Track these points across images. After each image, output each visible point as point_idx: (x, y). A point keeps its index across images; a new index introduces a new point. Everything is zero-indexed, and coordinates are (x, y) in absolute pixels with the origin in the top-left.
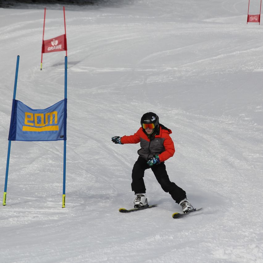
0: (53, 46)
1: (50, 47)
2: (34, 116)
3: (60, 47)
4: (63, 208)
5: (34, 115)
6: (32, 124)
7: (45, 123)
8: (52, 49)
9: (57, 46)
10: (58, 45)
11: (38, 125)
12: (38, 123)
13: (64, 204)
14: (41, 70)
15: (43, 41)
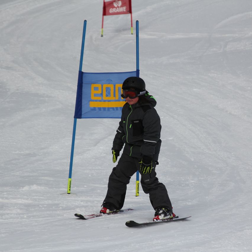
0: (116, 8)
1: (113, 8)
2: (102, 88)
3: (124, 9)
4: (136, 196)
5: (102, 86)
6: (100, 98)
7: (114, 96)
8: (115, 12)
9: (121, 8)
10: (122, 6)
11: (107, 98)
12: (107, 96)
13: (138, 192)
14: (102, 36)
15: (104, 3)
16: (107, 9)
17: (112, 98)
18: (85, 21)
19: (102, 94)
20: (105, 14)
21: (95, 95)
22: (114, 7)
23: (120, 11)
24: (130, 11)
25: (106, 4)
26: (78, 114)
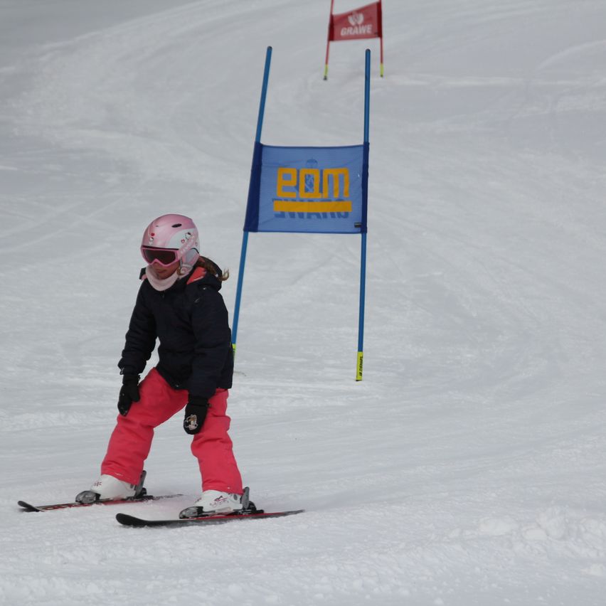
0: (353, 27)
1: (347, 27)
2: (298, 175)
3: (368, 29)
4: (357, 381)
5: (298, 172)
6: (293, 195)
7: (321, 190)
8: (351, 33)
9: (363, 27)
10: (364, 24)
11: (307, 196)
12: (306, 190)
13: (361, 374)
14: (325, 79)
15: (332, 17)
16: (336, 28)
17: (315, 194)
18: (270, 49)
19: (297, 187)
20: (332, 37)
21: (285, 189)
22: (348, 25)
23: (360, 32)
24: (379, 33)
25: (335, 19)
26: (252, 224)
